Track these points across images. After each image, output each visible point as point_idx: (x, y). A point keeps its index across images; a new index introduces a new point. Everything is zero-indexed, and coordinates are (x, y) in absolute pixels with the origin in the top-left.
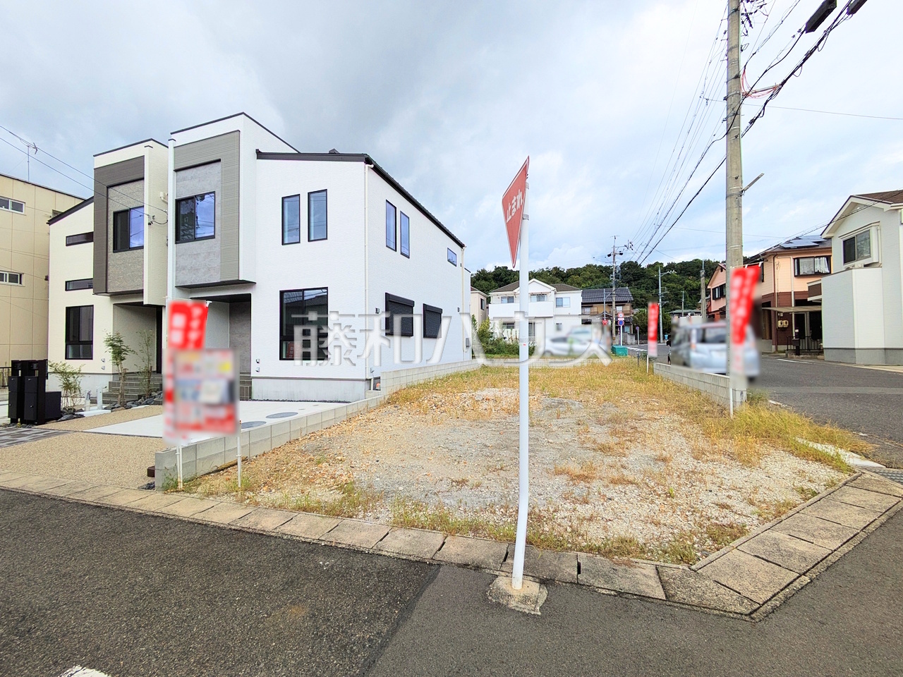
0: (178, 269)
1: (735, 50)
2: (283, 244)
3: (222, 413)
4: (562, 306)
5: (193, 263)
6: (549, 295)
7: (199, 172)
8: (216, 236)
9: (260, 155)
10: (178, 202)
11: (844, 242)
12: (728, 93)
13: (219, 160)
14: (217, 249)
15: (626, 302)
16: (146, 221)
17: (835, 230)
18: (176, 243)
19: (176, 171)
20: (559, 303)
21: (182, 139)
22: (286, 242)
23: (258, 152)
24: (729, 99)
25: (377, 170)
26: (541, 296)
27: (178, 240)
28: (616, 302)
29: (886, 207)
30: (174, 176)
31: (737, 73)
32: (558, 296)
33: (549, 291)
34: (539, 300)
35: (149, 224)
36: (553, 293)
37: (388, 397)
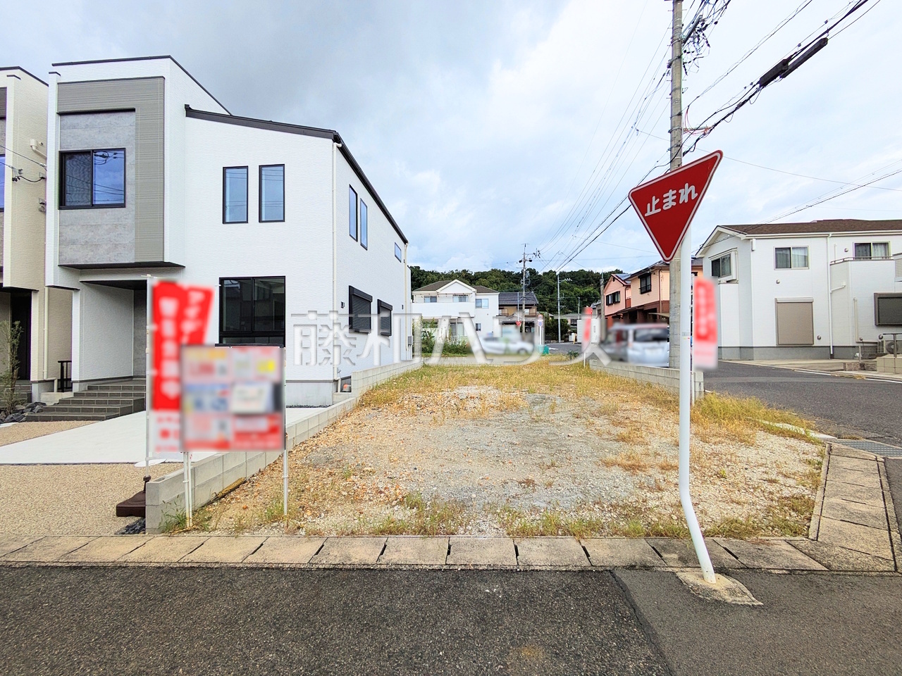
0: (63, 242)
1: (678, 91)
2: (224, 222)
3: (263, 425)
4: (481, 307)
5: (89, 237)
6: (470, 296)
7: (98, 121)
8: (127, 205)
9: (190, 112)
10: (64, 156)
11: (712, 262)
12: (672, 127)
13: (133, 110)
14: (130, 221)
15: (533, 305)
16: (9, 175)
17: (705, 252)
18: (60, 209)
19: (61, 114)
20: (478, 304)
21: (69, 74)
22: (227, 220)
23: (188, 108)
24: (673, 133)
25: (344, 151)
26: (463, 297)
27: (62, 204)
28: (526, 305)
29: (743, 237)
30: (57, 120)
31: (679, 111)
32: (478, 297)
33: (470, 292)
34: (460, 301)
35: (14, 180)
36: (474, 294)
37: (359, 399)
